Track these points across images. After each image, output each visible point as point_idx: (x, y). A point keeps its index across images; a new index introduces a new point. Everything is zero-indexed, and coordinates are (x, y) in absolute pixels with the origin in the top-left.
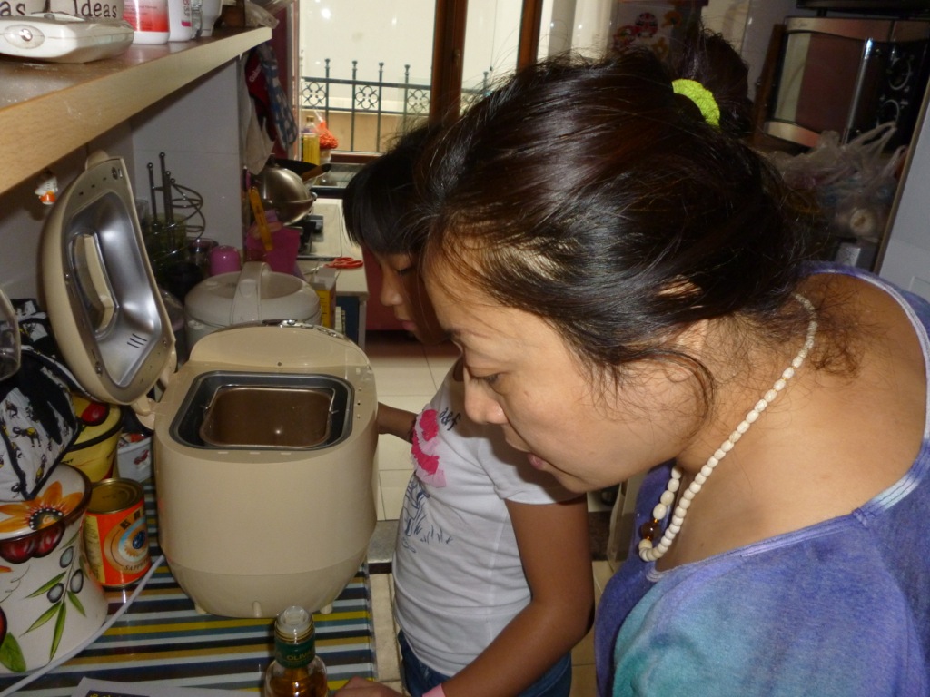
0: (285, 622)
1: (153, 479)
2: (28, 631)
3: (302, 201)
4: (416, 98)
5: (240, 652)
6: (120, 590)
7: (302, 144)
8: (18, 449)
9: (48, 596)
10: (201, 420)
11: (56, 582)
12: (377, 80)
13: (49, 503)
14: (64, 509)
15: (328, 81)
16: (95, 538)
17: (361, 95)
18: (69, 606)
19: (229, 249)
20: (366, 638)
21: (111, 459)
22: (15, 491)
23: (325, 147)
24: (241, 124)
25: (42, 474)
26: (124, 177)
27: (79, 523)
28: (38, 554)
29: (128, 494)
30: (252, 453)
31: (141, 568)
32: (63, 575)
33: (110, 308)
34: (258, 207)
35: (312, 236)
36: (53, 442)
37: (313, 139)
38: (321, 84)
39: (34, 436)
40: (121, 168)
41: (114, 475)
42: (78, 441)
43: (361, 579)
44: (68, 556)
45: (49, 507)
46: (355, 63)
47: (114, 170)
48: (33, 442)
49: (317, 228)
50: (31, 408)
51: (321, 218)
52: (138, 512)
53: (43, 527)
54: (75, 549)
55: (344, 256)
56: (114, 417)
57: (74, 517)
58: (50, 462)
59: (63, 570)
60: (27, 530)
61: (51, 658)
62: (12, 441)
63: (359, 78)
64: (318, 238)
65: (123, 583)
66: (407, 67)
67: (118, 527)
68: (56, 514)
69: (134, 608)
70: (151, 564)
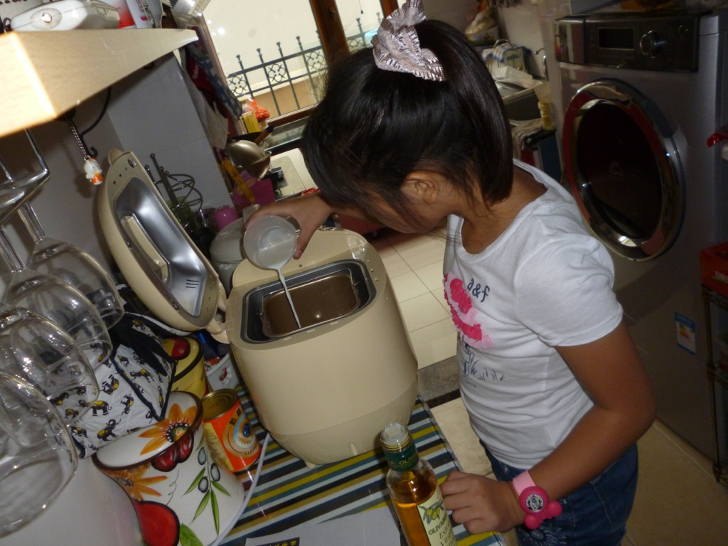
0: (388, 437)
1: (242, 381)
2: (194, 519)
3: (261, 160)
4: (313, 59)
5: (352, 485)
6: (245, 472)
7: (244, 123)
8: (139, 387)
9: (199, 488)
10: (260, 324)
11: (201, 477)
12: (280, 57)
13: (176, 420)
14: (187, 421)
15: (244, 72)
16: (215, 438)
17: (272, 72)
18: (216, 492)
19: (226, 208)
20: (442, 445)
21: (204, 379)
22: (149, 417)
23: (261, 119)
24: (199, 114)
25: (162, 401)
26: (138, 165)
27: (201, 429)
28: (181, 459)
29: (227, 400)
30: (309, 331)
31: (256, 451)
32: (204, 470)
33: (164, 265)
34: (233, 172)
35: (279, 184)
36: (162, 376)
37: (250, 116)
38: (240, 76)
39: (146, 375)
40: (134, 159)
41: (210, 390)
42: (177, 373)
43: (419, 405)
44: (202, 454)
45: (177, 423)
46: (259, 50)
47: (129, 161)
48: (148, 379)
49: (280, 177)
50: (137, 356)
51: (280, 168)
52: (239, 410)
53: (178, 438)
54: (205, 449)
55: (307, 189)
56: (195, 348)
57: (197, 424)
58: (165, 391)
59: (202, 467)
60: (168, 444)
61: (218, 533)
62: (134, 382)
63: (266, 61)
64: (282, 184)
65: (246, 467)
66: (298, 38)
67: (228, 425)
68: (183, 426)
69: (262, 480)
70: (261, 447)
